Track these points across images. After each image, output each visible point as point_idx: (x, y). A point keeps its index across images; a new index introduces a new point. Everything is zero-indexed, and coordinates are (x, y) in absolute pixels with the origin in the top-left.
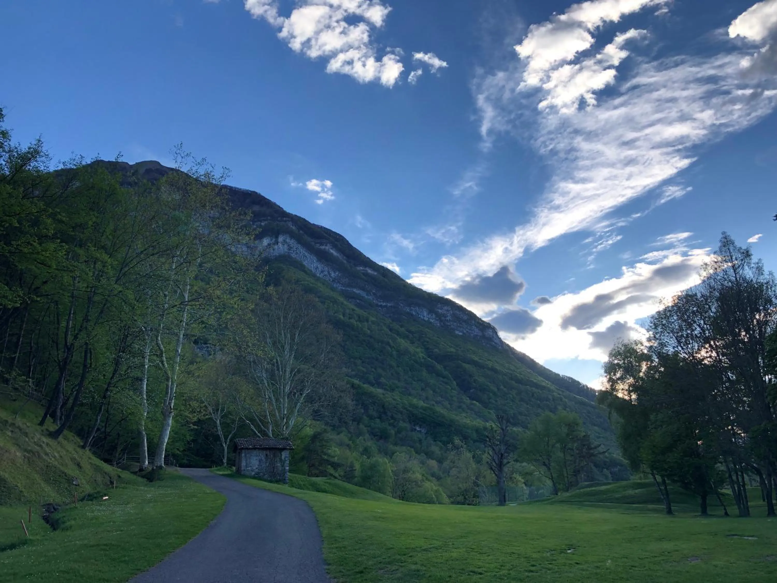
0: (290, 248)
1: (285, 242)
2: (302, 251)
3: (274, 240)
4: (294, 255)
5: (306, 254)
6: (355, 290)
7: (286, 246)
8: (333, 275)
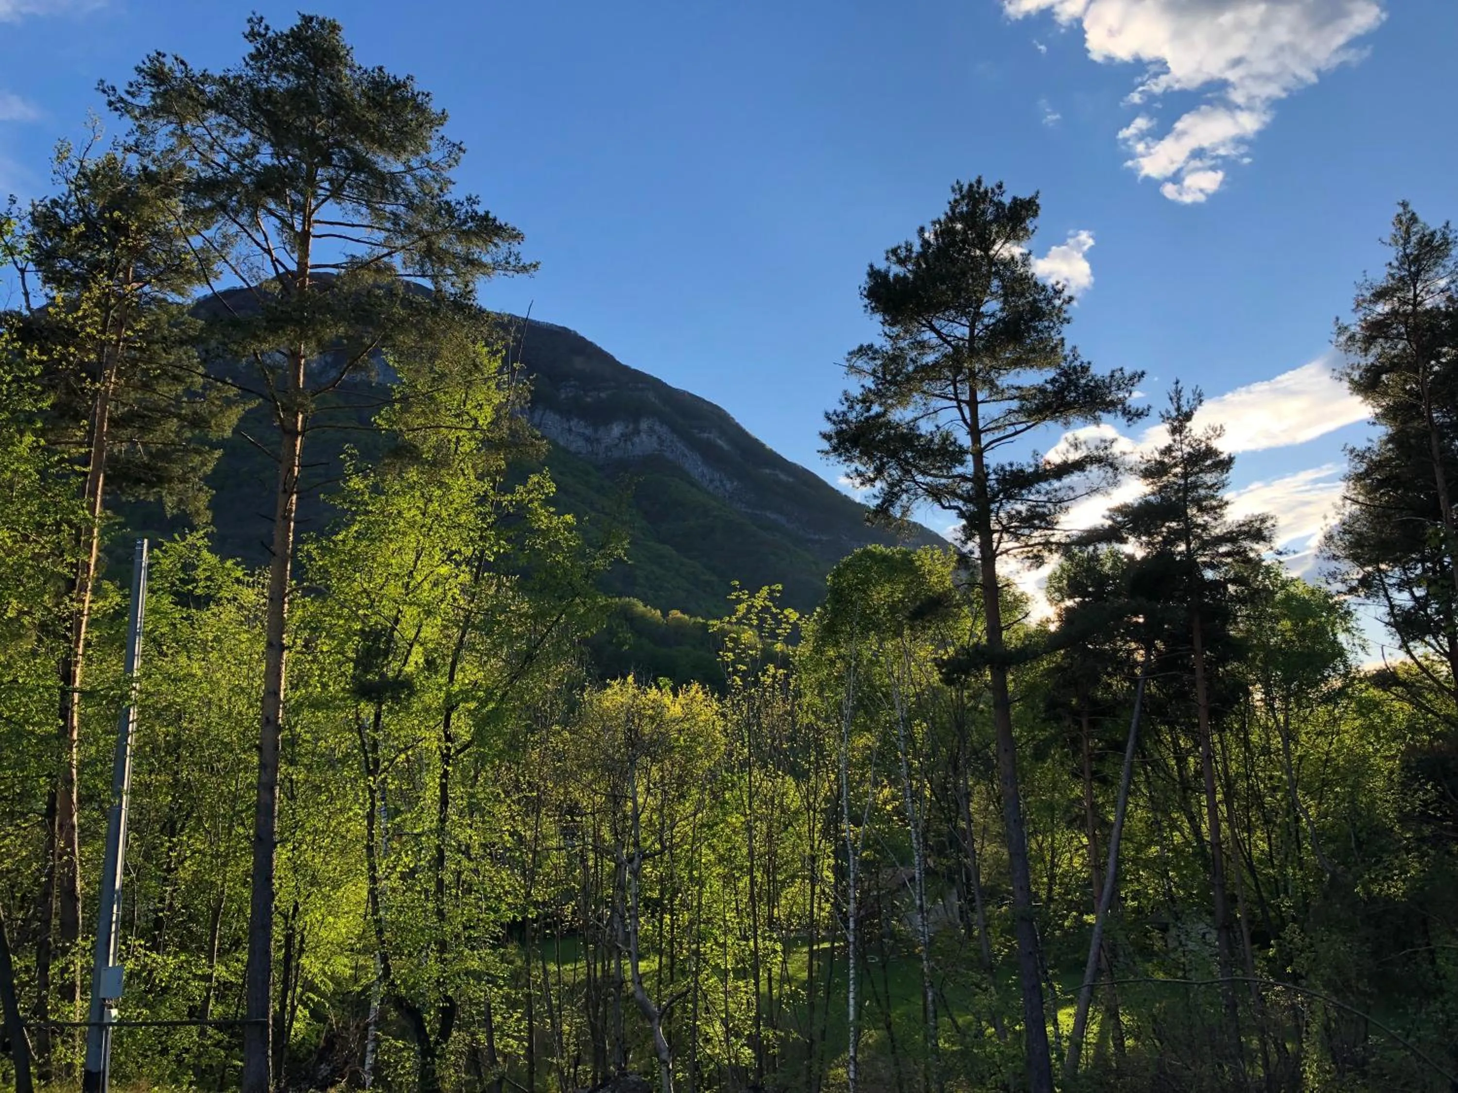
0: (661, 441)
1: (651, 431)
2: (680, 446)
3: (631, 427)
4: (667, 454)
5: (686, 451)
6: (768, 514)
7: (655, 438)
8: (728, 486)
